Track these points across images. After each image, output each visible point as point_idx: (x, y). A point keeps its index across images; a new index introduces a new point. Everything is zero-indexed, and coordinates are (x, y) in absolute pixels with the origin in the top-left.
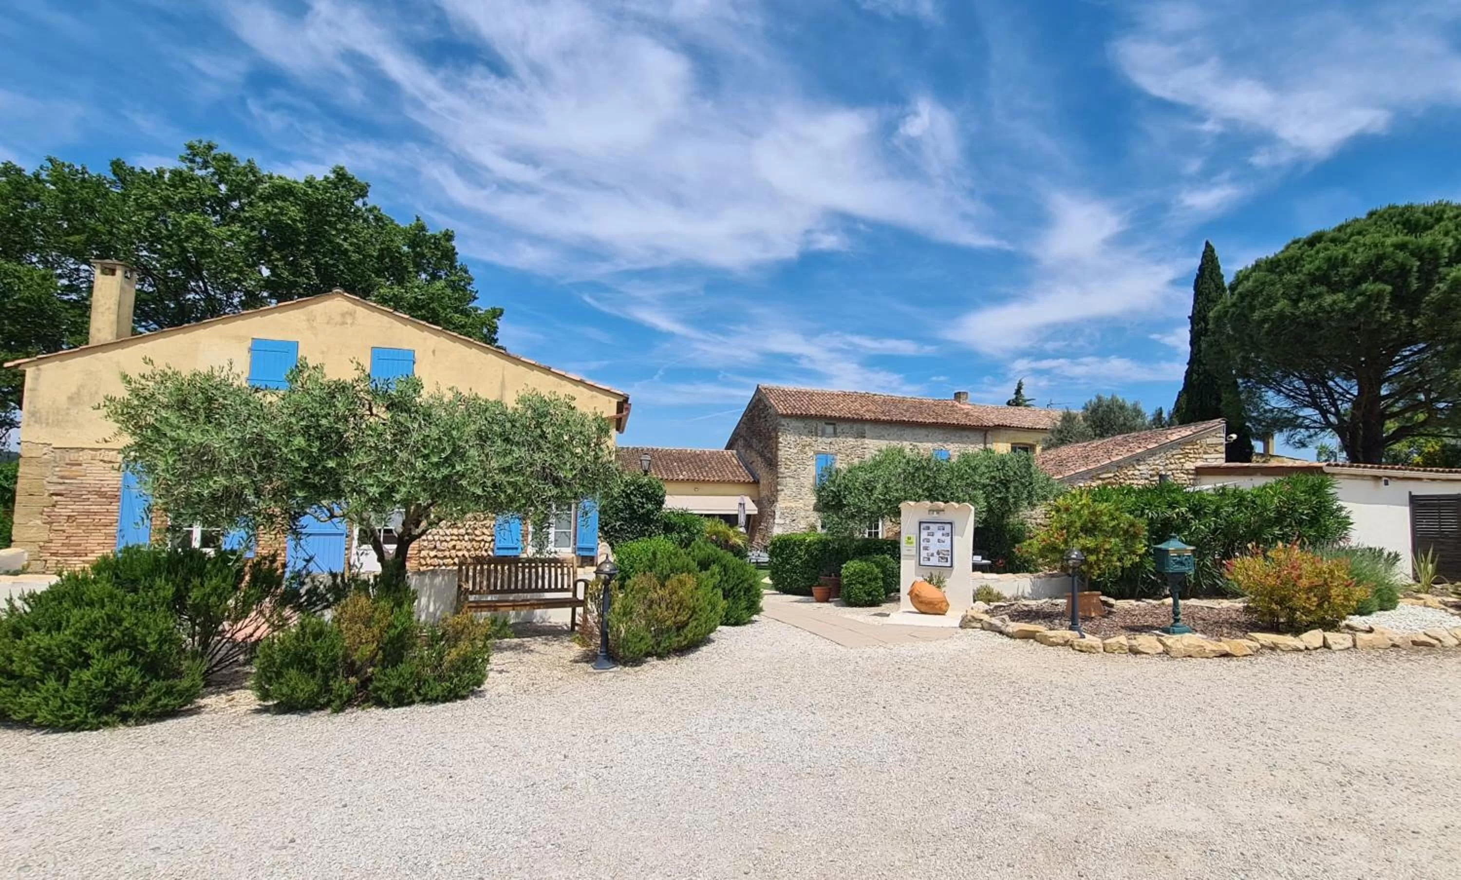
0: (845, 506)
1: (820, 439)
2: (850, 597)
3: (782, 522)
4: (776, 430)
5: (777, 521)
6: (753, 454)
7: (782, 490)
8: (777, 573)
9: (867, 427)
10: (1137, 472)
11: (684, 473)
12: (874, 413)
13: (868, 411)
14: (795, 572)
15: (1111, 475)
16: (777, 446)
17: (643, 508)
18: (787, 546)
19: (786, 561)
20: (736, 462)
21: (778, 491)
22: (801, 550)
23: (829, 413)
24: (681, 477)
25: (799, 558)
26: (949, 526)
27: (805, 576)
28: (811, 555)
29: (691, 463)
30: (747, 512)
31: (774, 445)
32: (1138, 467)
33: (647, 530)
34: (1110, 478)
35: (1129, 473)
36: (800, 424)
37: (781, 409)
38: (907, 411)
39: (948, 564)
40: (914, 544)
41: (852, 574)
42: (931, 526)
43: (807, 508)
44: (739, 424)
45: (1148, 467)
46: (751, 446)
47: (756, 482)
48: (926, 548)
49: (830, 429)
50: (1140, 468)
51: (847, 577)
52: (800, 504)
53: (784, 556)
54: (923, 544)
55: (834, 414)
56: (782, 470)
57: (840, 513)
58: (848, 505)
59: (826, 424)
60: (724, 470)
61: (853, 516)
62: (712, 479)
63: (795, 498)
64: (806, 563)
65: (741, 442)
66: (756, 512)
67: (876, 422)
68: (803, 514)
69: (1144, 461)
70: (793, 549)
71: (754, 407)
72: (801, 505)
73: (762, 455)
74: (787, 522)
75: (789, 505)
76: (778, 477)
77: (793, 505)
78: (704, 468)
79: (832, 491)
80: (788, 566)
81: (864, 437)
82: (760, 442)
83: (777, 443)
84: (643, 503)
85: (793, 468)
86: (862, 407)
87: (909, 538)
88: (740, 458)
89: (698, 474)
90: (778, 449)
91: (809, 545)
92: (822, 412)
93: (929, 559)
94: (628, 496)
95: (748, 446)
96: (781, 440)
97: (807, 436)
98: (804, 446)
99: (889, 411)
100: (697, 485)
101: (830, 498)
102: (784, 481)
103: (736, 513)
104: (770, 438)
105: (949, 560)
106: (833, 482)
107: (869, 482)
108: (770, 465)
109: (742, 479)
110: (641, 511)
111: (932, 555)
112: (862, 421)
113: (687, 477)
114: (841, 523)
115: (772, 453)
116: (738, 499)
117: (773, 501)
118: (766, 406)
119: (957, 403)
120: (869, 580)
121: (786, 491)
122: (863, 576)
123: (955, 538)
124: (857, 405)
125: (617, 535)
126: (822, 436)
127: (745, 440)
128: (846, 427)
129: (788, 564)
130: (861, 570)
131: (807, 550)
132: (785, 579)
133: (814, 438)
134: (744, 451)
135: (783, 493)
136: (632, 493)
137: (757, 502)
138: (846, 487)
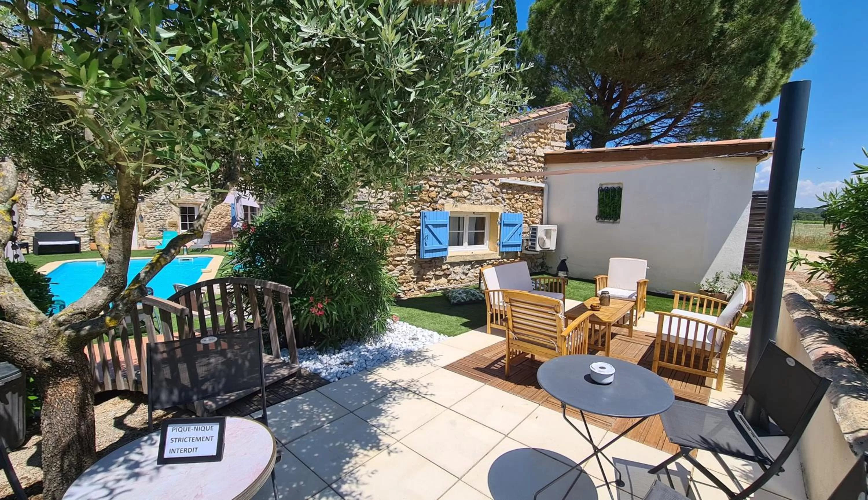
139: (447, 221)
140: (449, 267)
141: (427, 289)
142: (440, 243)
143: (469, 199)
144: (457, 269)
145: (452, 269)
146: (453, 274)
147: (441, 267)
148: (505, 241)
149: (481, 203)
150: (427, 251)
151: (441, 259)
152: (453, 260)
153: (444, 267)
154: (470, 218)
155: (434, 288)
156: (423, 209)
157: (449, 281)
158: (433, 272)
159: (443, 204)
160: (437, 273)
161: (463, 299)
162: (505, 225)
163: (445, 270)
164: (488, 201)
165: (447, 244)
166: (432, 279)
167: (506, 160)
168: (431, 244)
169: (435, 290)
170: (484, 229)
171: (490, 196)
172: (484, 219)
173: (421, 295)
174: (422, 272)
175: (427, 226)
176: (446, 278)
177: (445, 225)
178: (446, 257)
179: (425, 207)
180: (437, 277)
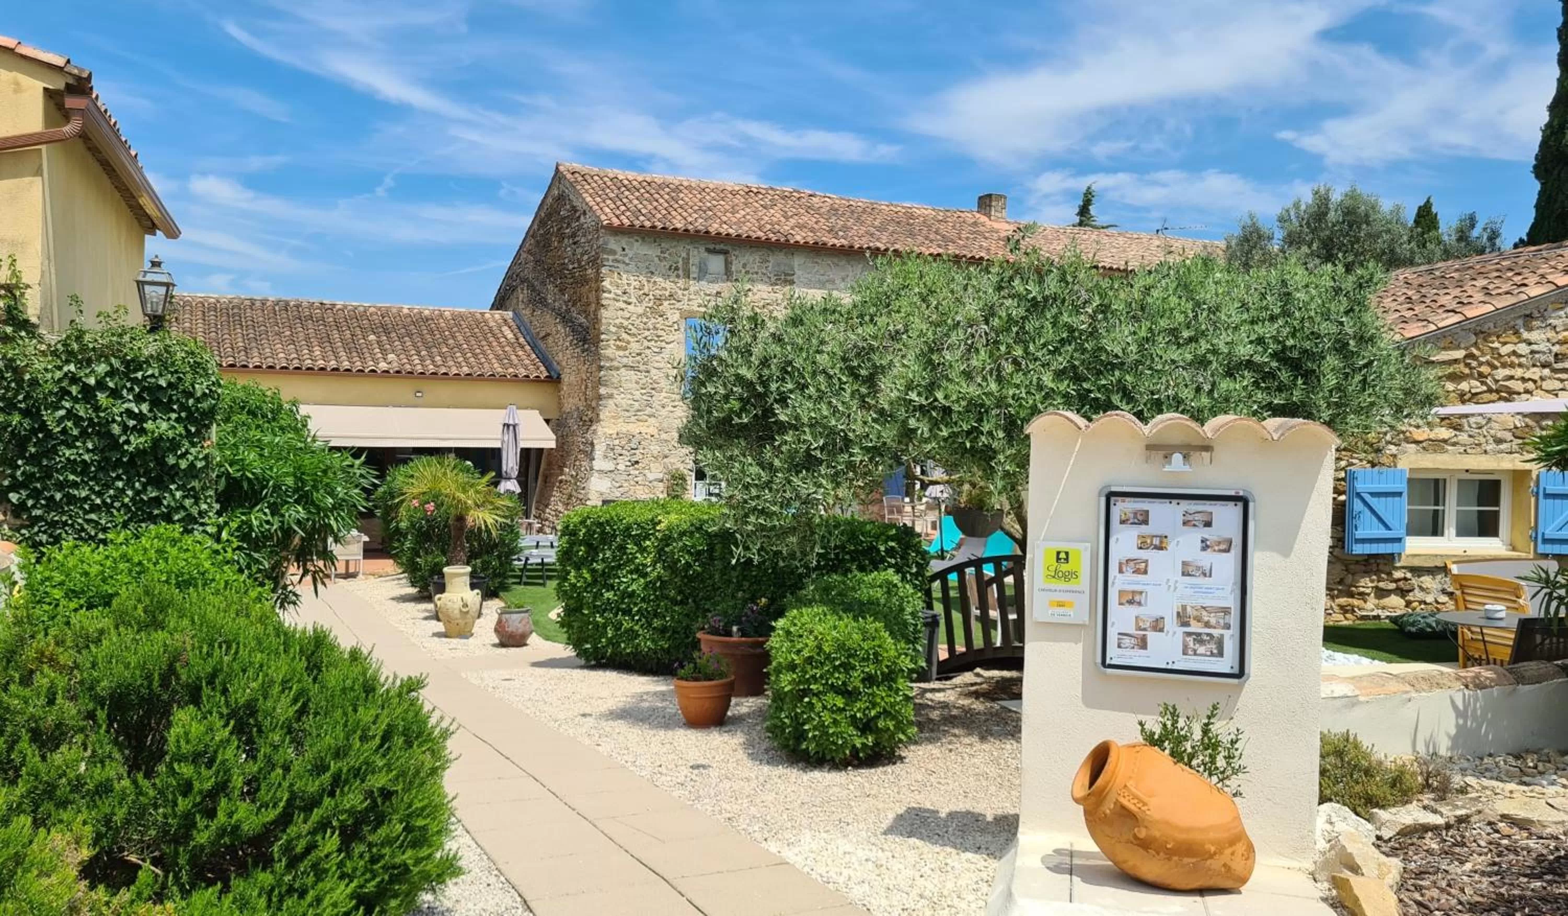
0: (782, 428)
1: (694, 286)
2: (800, 736)
3: (609, 466)
4: (596, 262)
5: (598, 464)
6: (549, 318)
7: (611, 396)
8: (578, 609)
9: (797, 261)
10: (1523, 349)
11: (391, 357)
12: (812, 230)
13: (801, 227)
14: (627, 612)
15: (1459, 354)
16: (598, 299)
17: (142, 431)
18: (606, 538)
19: (603, 580)
20: (510, 336)
21: (600, 397)
22: (643, 550)
23: (714, 228)
24: (383, 366)
25: (640, 572)
26: (1233, 512)
27: (656, 623)
28: (672, 566)
29: (410, 335)
30: (523, 444)
31: (592, 296)
32: (1526, 335)
33: (157, 501)
34: (1456, 361)
35: (1505, 350)
36: (650, 251)
37: (607, 215)
38: (881, 229)
39: (1226, 664)
40: (1083, 582)
41: (809, 660)
42: (1156, 508)
43: (664, 436)
44: (518, 254)
45: (1550, 334)
46: (543, 302)
47: (554, 380)
48: (1132, 598)
49: (716, 263)
50: (1534, 336)
51: (792, 667)
52: (649, 428)
53: (599, 567)
54: (1118, 582)
55: (725, 229)
56: (609, 352)
57: (768, 453)
58: (796, 427)
59: (709, 251)
60: (484, 353)
61: (809, 463)
62: (455, 371)
63: (638, 415)
64: (658, 588)
65: (522, 294)
66: (553, 445)
67: (817, 250)
68: (655, 448)
69: (1543, 318)
70: (622, 548)
71: (549, 216)
72: (654, 431)
73: (565, 318)
74: (621, 467)
75: (624, 428)
76: (600, 368)
77: (634, 428)
78: (437, 345)
79: (739, 379)
80: (609, 595)
81: (792, 283)
82: (562, 291)
83: (599, 290)
84: (141, 418)
85: (635, 347)
86: (787, 218)
87: (1062, 557)
88: (521, 326)
89: (422, 360)
90: (599, 305)
91: (667, 539)
92: (700, 225)
93: (1143, 644)
94: (88, 393)
95: (538, 301)
96: (606, 284)
97: (666, 277)
98: (659, 300)
99: (845, 228)
100: (420, 384)
101: (735, 405)
102: (614, 377)
103: (497, 445)
104: (585, 281)
105: (1231, 646)
106: (746, 352)
107: (864, 353)
108: (585, 341)
109: (522, 372)
110: (137, 442)
111: (1158, 625)
112: (786, 247)
113: (395, 366)
114: (768, 485)
115: (586, 313)
116: (499, 416)
117: (589, 420)
118: (574, 209)
119: (983, 219)
120: (869, 680)
121: (619, 399)
122: (847, 667)
123: (1256, 558)
124: (776, 214)
125: (53, 516)
126: (699, 279)
127: (532, 287)
128: (752, 259)
129: (611, 588)
130: (841, 647)
131: (660, 551)
132: (600, 630)
133: (681, 282)
134: (527, 312)
135: (611, 402)
136: (101, 385)
137: (556, 423)
138: (786, 369)
139: (1403, 487)
140: (1409, 575)
141: (1359, 613)
142: (1387, 527)
143: (1454, 444)
144: (1427, 580)
145: (1415, 581)
146: (1417, 590)
147: (1389, 574)
148: (1550, 533)
149: (1486, 452)
150: (1359, 541)
151: (1390, 558)
152: (1416, 563)
153: (1398, 574)
154: (1459, 481)
155: (1374, 613)
156: (1352, 464)
157: (1408, 604)
158: (1372, 581)
159: (1395, 456)
160: (1381, 585)
161: (1430, 626)
162: (1547, 496)
163: (1399, 580)
164: (1503, 446)
165: (1403, 531)
166: (1369, 594)
167: (1552, 359)
168: (1366, 527)
169: (1377, 617)
170: (1497, 503)
171: (1509, 436)
172: (1496, 484)
173: (1345, 623)
174: (1349, 579)
175: (1358, 495)
176: (1403, 597)
177: (1400, 494)
178: (1400, 554)
179: (1354, 461)
180: (1381, 593)
